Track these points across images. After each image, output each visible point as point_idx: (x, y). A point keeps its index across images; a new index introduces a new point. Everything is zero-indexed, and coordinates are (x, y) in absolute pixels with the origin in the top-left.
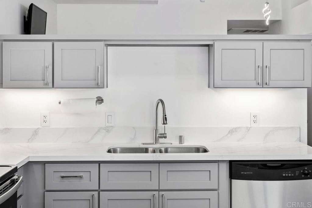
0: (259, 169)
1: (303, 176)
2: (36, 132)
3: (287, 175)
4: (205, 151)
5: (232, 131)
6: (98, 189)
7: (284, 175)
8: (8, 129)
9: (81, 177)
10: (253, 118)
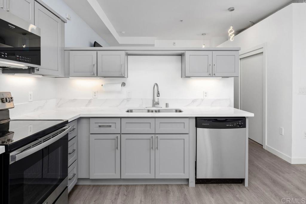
0: (213, 122)
1: (238, 126)
2: (90, 101)
3: (229, 125)
4: (180, 111)
5: (194, 101)
6: (120, 133)
7: (227, 125)
8: (76, 99)
9: (110, 126)
10: (205, 94)
